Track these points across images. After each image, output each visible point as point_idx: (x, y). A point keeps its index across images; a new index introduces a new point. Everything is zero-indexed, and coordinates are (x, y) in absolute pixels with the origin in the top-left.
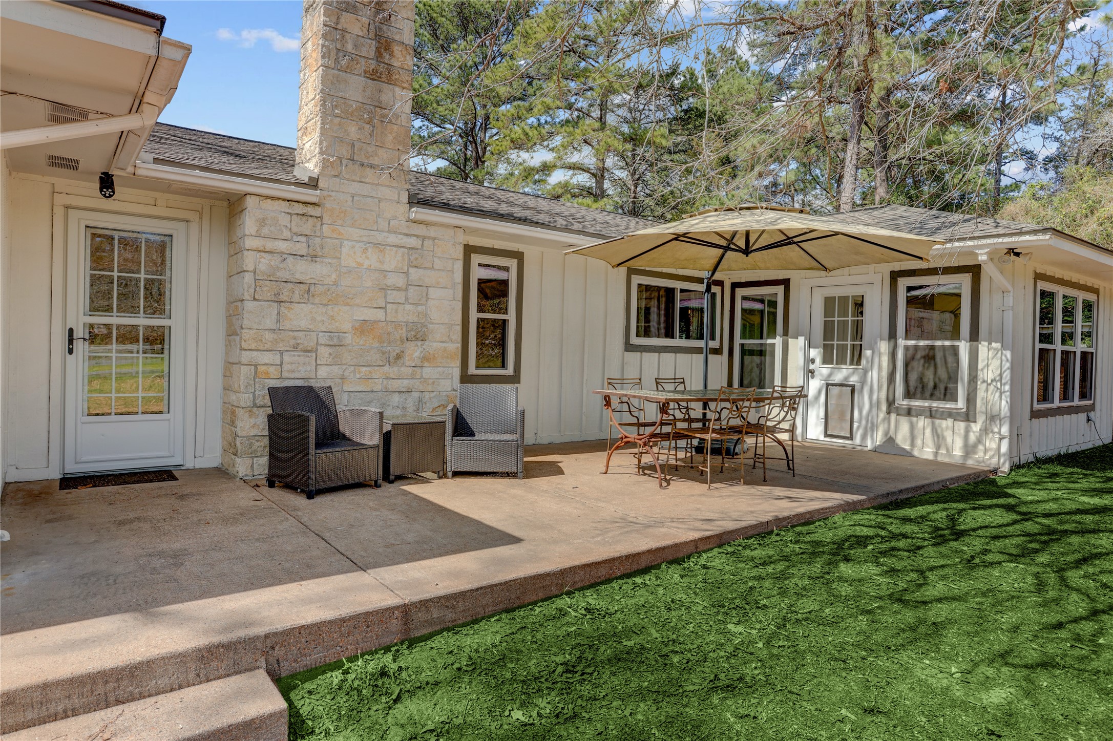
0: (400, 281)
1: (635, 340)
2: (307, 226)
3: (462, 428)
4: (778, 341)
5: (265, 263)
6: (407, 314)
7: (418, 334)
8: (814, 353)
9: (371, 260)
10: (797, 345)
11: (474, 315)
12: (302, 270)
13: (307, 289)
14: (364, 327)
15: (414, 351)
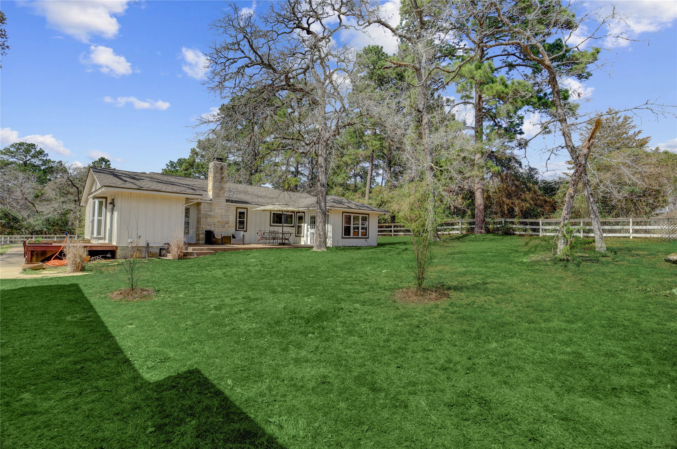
0: (224, 214)
1: (272, 224)
2: (210, 207)
3: (234, 237)
4: (303, 224)
5: (204, 212)
6: (226, 220)
7: (227, 223)
8: (309, 227)
9: (220, 211)
10: (306, 225)
11: (238, 219)
12: (209, 213)
13: (210, 216)
14: (219, 222)
15: (227, 226)
